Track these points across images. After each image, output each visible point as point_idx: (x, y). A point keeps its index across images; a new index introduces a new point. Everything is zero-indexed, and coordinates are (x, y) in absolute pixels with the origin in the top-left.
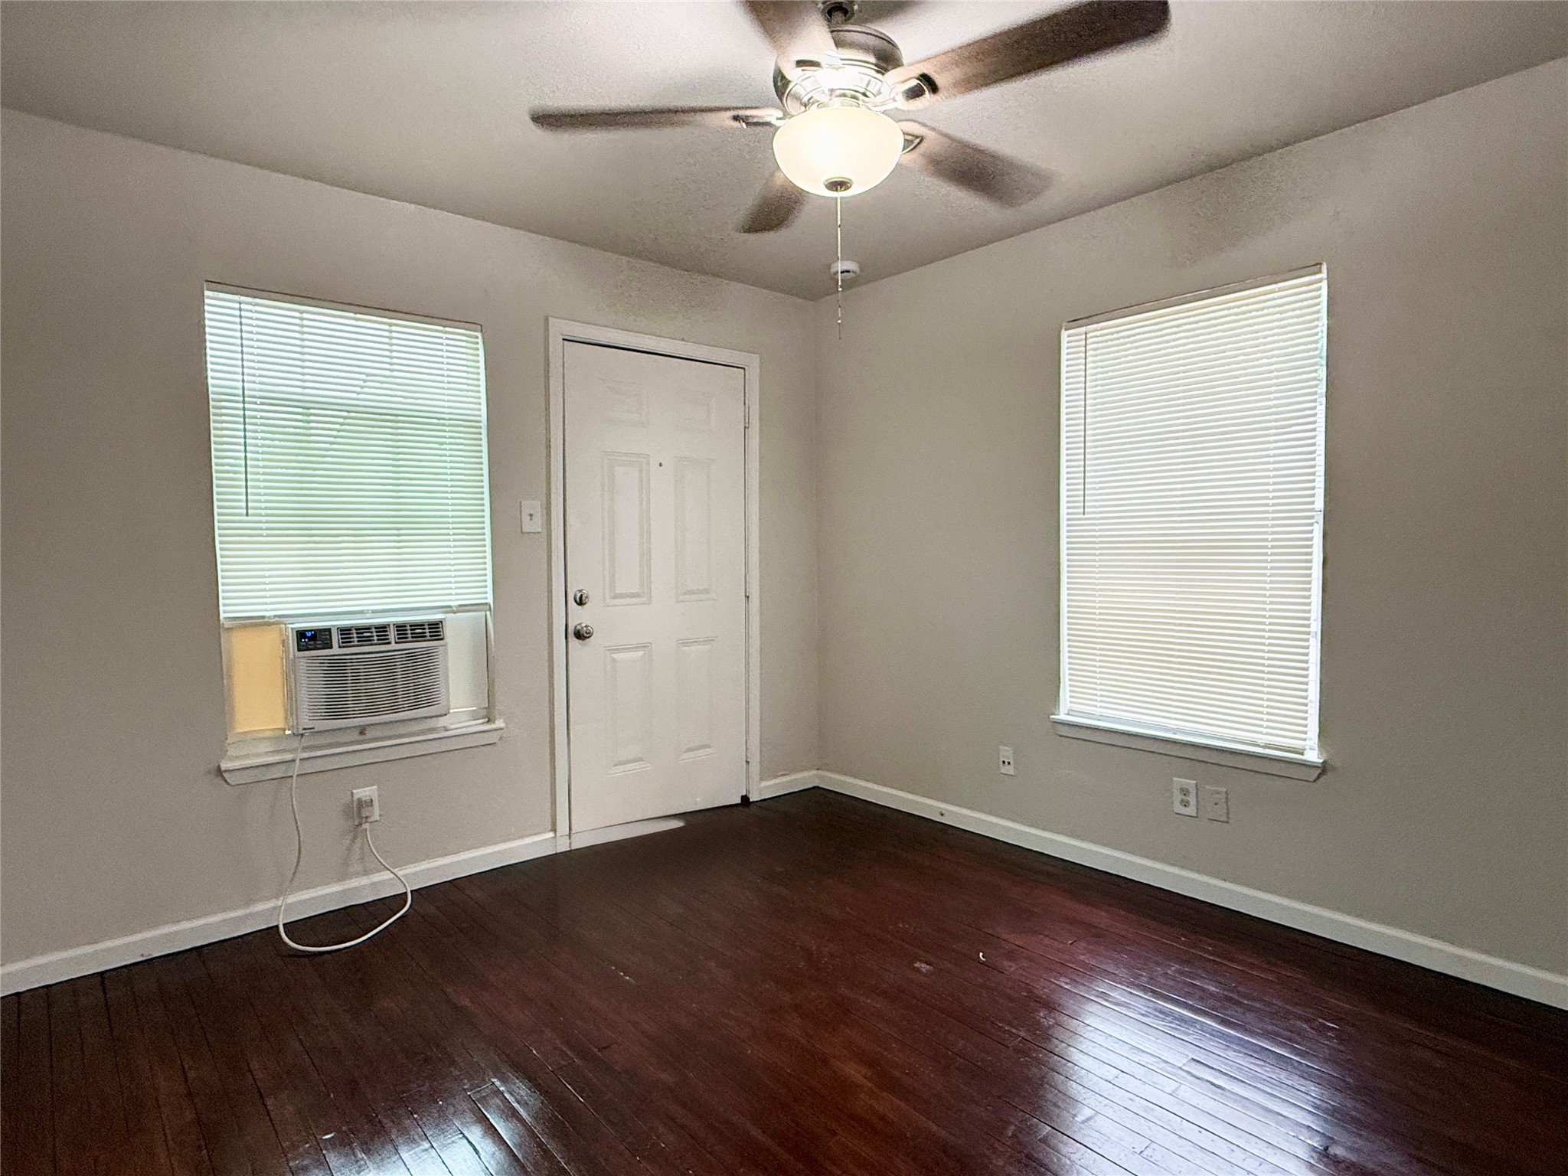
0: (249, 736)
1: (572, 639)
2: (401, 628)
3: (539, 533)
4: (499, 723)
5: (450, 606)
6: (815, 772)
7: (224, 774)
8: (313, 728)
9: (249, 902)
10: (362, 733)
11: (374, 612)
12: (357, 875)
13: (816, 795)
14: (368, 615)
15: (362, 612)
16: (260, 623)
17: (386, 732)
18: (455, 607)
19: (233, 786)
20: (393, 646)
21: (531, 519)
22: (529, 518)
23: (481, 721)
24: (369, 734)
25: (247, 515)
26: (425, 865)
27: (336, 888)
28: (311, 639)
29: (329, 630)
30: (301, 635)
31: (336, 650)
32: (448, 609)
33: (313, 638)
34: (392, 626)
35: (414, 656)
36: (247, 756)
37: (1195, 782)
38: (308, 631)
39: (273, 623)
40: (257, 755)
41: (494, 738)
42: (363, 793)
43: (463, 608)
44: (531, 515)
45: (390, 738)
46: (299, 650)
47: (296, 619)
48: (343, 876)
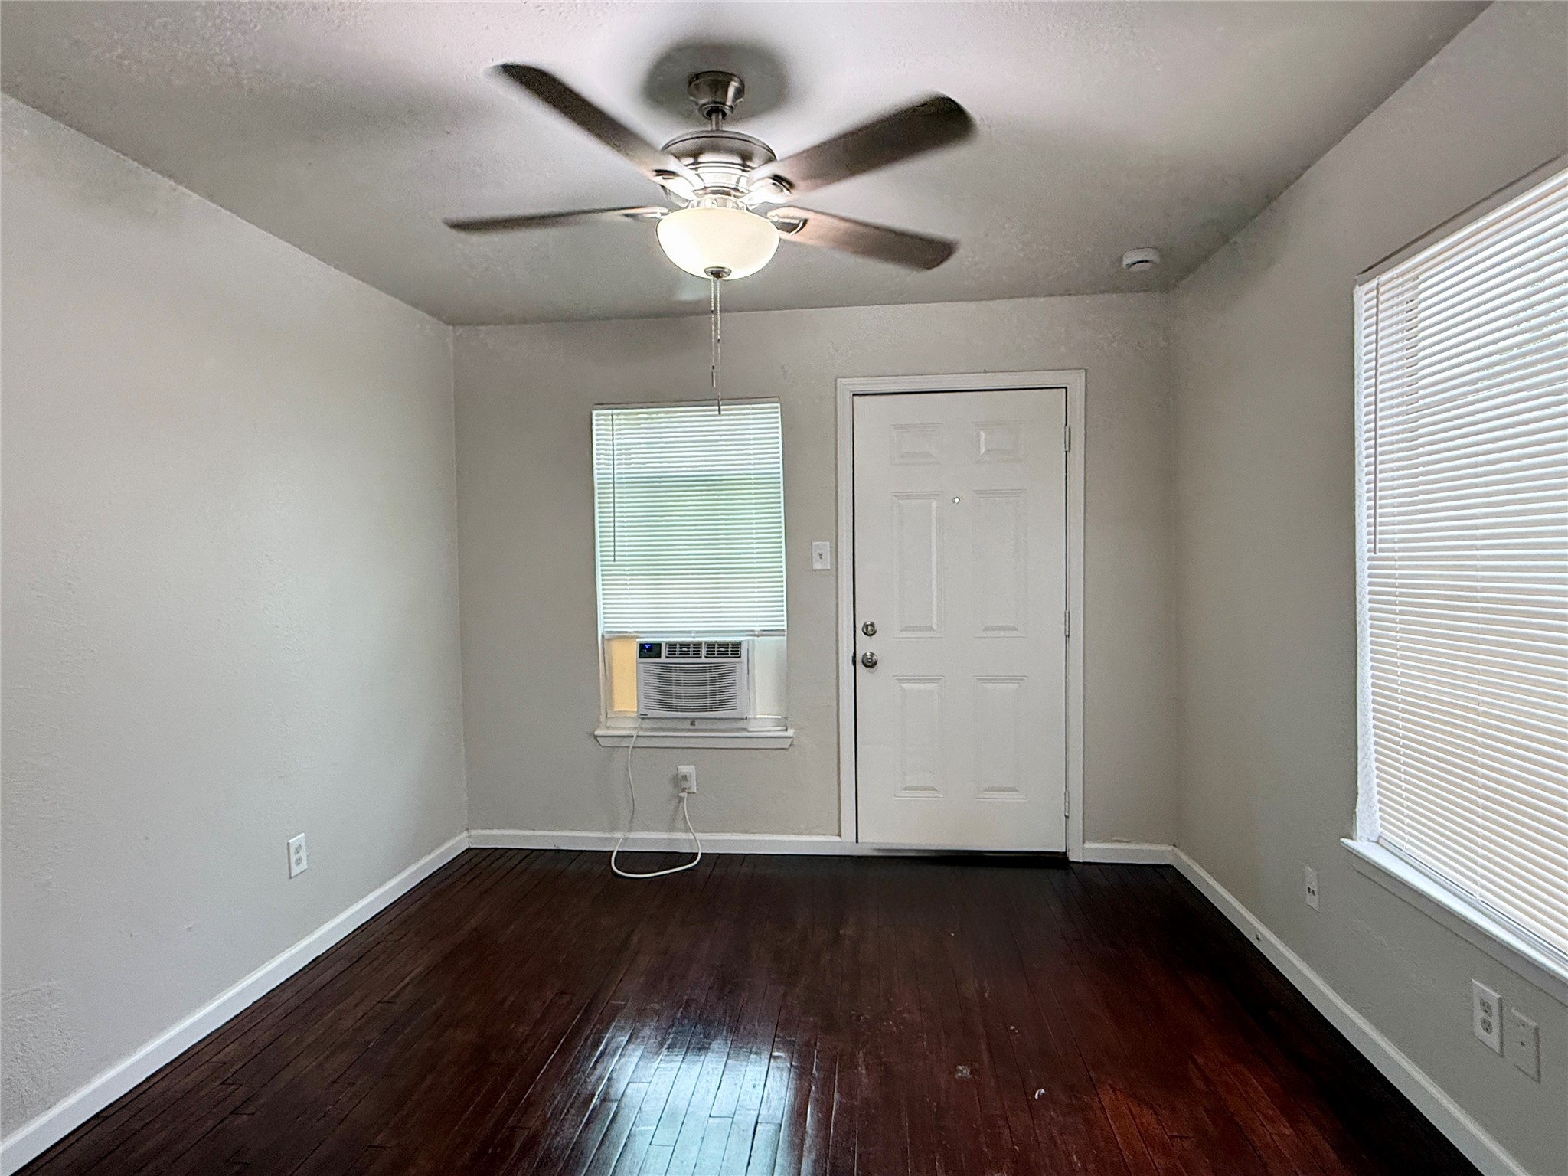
0: (622, 715)
1: (860, 666)
2: (711, 646)
3: (828, 570)
4: (790, 733)
5: (753, 631)
6: (1170, 848)
7: (598, 739)
8: (646, 715)
9: (612, 830)
10: (692, 724)
11: (697, 632)
12: (681, 830)
13: (1167, 874)
14: (693, 635)
15: (689, 632)
16: (623, 636)
17: (709, 726)
18: (758, 631)
19: (603, 747)
20: (703, 660)
21: (821, 558)
22: (819, 557)
23: (780, 728)
24: (698, 724)
25: (614, 560)
26: (728, 836)
27: (665, 836)
28: (648, 651)
29: (659, 645)
30: (642, 646)
31: (663, 659)
32: (751, 633)
33: (650, 649)
34: (703, 644)
35: (719, 668)
36: (616, 728)
37: (1499, 996)
38: (647, 644)
39: (632, 637)
40: (624, 728)
41: (786, 744)
42: (684, 769)
43: (765, 633)
44: (821, 555)
45: (712, 730)
46: (640, 657)
47: (642, 635)
48: (672, 829)
